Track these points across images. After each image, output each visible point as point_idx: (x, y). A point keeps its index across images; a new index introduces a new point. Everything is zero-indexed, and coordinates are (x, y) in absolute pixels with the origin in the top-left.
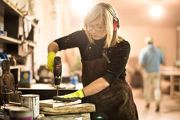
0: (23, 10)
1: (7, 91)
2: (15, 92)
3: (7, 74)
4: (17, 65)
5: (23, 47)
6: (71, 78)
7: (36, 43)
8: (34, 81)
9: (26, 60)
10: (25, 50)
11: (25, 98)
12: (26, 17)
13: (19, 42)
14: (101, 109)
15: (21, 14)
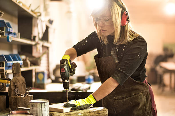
0: (36, 11)
1: (18, 94)
2: (25, 96)
3: (17, 78)
4: (31, 66)
5: (37, 48)
6: (87, 78)
7: (51, 43)
8: (50, 81)
9: (40, 60)
10: (39, 50)
11: (34, 103)
12: (40, 18)
13: (33, 43)
14: (114, 110)
15: (34, 15)
